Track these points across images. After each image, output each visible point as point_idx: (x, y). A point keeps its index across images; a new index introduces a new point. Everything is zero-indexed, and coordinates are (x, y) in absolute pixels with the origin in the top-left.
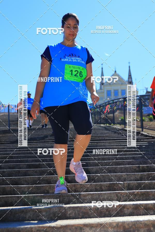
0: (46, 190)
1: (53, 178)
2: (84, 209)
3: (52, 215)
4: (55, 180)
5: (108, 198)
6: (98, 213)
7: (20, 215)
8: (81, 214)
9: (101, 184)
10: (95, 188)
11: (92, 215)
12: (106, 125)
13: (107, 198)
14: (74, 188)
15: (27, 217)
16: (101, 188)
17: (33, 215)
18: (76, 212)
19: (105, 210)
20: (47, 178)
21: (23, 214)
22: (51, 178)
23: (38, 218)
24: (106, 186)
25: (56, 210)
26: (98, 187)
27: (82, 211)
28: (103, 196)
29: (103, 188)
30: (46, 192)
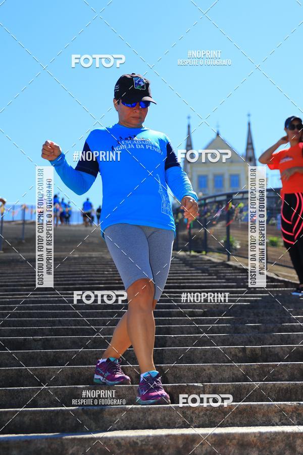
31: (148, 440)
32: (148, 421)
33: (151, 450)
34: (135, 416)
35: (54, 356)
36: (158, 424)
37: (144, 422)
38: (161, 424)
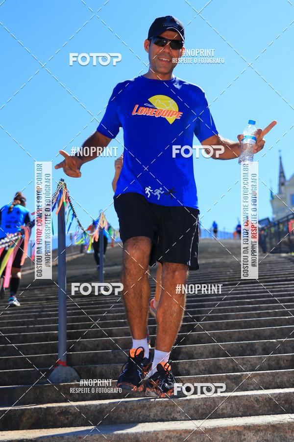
0: (185, 370)
1: (197, 350)
2: (247, 400)
3: (192, 412)
4: (200, 352)
5: (290, 381)
6: (271, 407)
7: (141, 412)
8: (241, 409)
9: (277, 357)
10: (268, 364)
11: (261, 411)
12: (289, 254)
13: (287, 380)
14: (231, 365)
15: (152, 415)
16: (278, 363)
17: (162, 411)
18: (234, 405)
19: (283, 401)
20: (187, 350)
21: (144, 411)
22: (193, 349)
23: (169, 417)
24: (287, 361)
25: (200, 404)
26: (274, 363)
27: (244, 404)
28: (281, 377)
29: (282, 363)
30: (184, 372)
31: (280, 396)
32: (277, 383)
33: (283, 404)
34: (267, 379)
35: (198, 337)
36: (285, 384)
37: (274, 383)
38: (287, 384)
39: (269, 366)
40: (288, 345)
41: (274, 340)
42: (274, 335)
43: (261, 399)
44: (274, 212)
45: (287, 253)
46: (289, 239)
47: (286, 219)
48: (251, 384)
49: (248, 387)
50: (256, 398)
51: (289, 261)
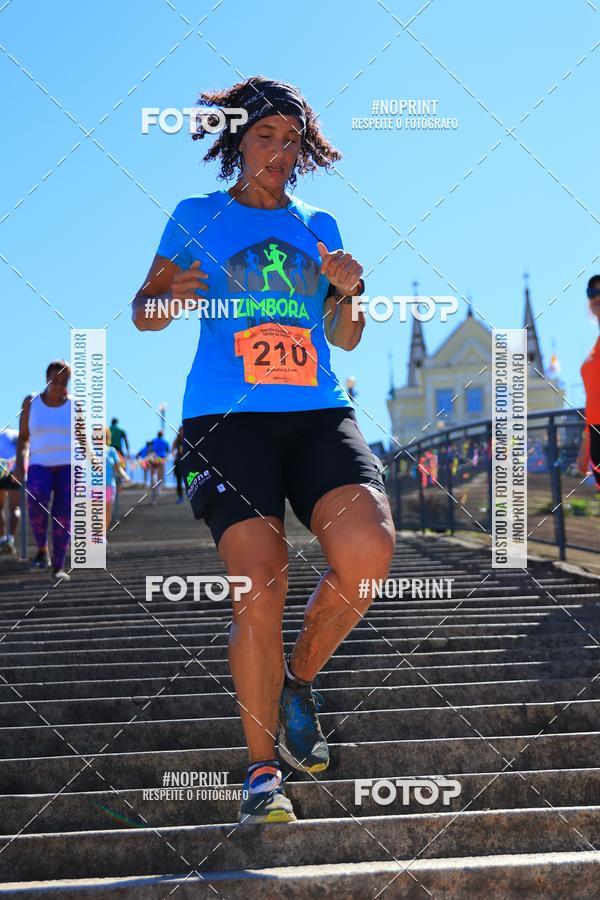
1: (164, 762)
2: (263, 890)
12: (420, 533)
13: (368, 843)
19: (350, 893)
20: (139, 763)
28: (354, 835)
31: (342, 883)
32: (344, 848)
34: (320, 840)
35: (172, 731)
36: (364, 852)
37: (336, 849)
38: (368, 853)
39: (332, 806)
40: (385, 754)
41: (352, 744)
42: (355, 731)
43: (296, 889)
44: (394, 431)
45: (414, 528)
46: (421, 496)
47: (415, 449)
48: (283, 850)
49: (276, 857)
50: (287, 886)
51: (413, 550)
